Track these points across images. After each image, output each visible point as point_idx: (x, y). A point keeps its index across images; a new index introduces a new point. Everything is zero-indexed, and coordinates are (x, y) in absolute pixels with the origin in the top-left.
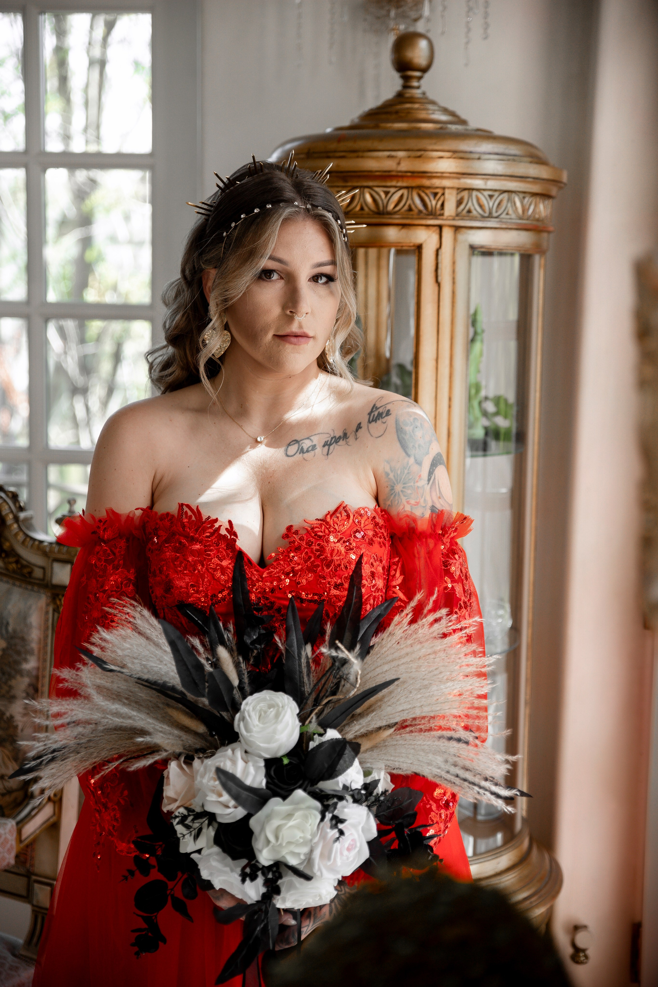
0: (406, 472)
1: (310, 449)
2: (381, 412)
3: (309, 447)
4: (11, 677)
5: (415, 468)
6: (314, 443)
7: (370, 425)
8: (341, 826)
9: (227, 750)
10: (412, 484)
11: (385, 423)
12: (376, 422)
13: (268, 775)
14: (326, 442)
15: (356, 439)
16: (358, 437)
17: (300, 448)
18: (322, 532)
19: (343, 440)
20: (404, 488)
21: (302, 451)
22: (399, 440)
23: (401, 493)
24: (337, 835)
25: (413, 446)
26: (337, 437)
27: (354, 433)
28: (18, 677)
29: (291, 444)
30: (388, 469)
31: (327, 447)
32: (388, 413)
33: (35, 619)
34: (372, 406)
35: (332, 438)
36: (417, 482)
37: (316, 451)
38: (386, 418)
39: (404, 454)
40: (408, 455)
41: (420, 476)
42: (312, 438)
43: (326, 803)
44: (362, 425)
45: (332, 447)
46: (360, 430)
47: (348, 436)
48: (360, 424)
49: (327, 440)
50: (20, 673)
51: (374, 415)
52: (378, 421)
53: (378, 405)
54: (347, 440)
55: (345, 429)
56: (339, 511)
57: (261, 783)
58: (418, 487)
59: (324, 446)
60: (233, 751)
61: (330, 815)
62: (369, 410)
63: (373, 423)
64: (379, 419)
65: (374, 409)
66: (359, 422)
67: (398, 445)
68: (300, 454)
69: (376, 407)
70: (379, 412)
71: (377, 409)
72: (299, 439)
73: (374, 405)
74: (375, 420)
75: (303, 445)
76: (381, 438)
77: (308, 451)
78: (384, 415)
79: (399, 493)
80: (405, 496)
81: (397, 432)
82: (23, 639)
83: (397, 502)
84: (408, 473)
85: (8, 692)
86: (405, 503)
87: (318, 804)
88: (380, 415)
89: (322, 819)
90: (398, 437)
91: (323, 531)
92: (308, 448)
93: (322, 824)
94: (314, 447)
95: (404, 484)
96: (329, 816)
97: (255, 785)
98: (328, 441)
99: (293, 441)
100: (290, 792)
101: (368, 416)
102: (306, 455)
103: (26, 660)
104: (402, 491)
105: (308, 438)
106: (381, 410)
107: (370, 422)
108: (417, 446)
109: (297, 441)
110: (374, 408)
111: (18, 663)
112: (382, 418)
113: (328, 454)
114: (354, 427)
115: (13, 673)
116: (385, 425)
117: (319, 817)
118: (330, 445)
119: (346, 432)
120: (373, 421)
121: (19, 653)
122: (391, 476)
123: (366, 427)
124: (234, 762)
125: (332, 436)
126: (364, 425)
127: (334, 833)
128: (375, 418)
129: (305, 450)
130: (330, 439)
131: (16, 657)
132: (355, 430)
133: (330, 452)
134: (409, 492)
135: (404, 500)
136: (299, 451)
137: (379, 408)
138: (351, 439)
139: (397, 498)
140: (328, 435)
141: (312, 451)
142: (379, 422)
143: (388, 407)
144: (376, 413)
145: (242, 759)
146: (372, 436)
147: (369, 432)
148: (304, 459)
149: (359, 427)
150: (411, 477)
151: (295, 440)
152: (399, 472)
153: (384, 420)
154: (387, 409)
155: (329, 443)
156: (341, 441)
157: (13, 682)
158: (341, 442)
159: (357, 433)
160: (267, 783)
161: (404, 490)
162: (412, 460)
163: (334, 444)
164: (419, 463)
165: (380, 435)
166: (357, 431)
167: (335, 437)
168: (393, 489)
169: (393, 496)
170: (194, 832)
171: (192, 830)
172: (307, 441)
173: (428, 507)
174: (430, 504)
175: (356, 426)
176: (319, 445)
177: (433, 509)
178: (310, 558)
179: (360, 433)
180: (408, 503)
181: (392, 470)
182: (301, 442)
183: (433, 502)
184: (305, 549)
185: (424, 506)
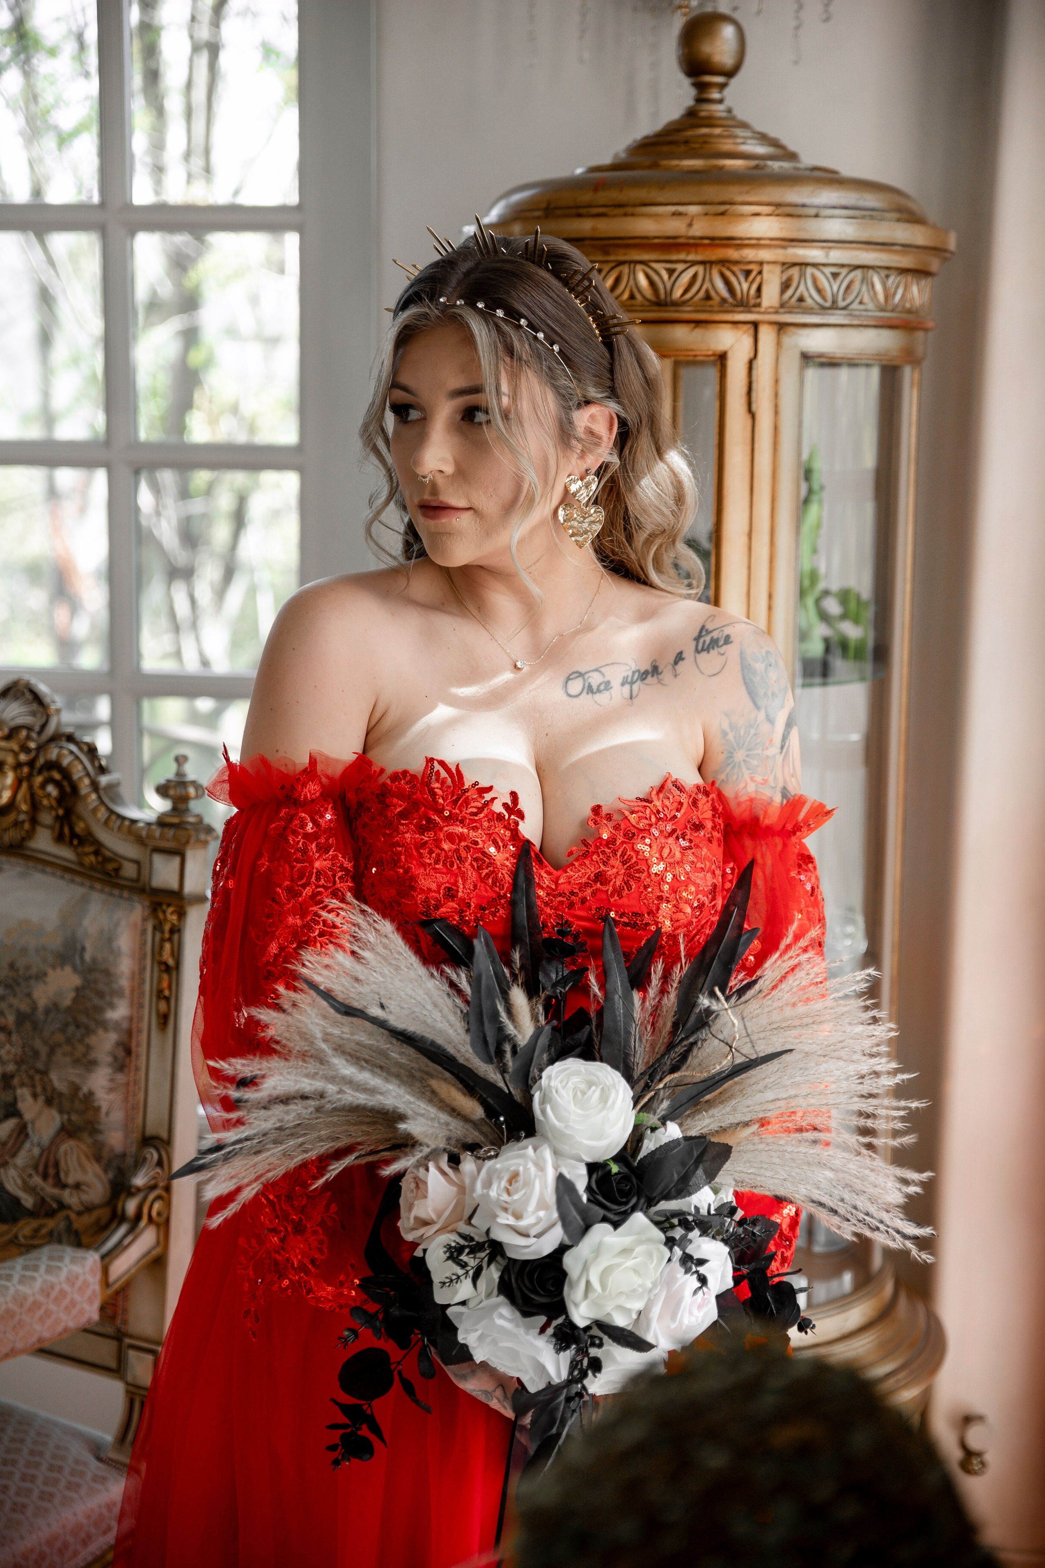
0: (752, 732)
1: (602, 687)
2: (715, 637)
3: (601, 684)
4: (89, 1031)
5: (765, 727)
6: (606, 680)
7: (697, 655)
8: (700, 1270)
10: (759, 751)
11: (723, 654)
12: (708, 652)
13: (591, 1186)
14: (625, 677)
15: (676, 676)
16: (678, 672)
17: (587, 685)
19: (653, 676)
20: (747, 756)
21: (590, 690)
22: (745, 683)
23: (742, 763)
24: (697, 1284)
25: (765, 693)
26: (642, 671)
27: (670, 667)
28: (100, 1032)
29: (572, 677)
30: (726, 726)
31: (627, 687)
32: (727, 640)
33: (125, 942)
34: (699, 628)
35: (634, 673)
36: (767, 748)
37: (612, 691)
38: (725, 647)
39: (751, 705)
40: (758, 708)
41: (771, 741)
42: (602, 670)
43: (669, 1235)
44: (684, 656)
45: (636, 686)
46: (681, 663)
47: (660, 670)
48: (681, 653)
49: (626, 675)
50: (104, 1025)
51: (704, 642)
52: (711, 651)
54: (660, 677)
55: (655, 661)
56: (667, 786)
57: (582, 1198)
58: (767, 757)
59: (623, 684)
61: (681, 1253)
62: (696, 634)
63: (704, 654)
64: (713, 648)
65: (704, 633)
66: (679, 651)
67: (744, 691)
68: (587, 693)
69: (707, 630)
70: (712, 637)
71: (708, 632)
72: (583, 671)
73: (703, 627)
74: (707, 649)
75: (590, 680)
76: (717, 678)
77: (599, 691)
78: (721, 642)
79: (739, 763)
80: (748, 769)
81: (742, 669)
82: (107, 973)
83: (735, 777)
84: (755, 734)
85: (85, 1055)
87: (659, 1235)
88: (714, 643)
89: (671, 1257)
90: (744, 679)
92: (599, 686)
93: (671, 1265)
94: (607, 685)
95: (749, 750)
96: (678, 1253)
98: (629, 676)
99: (575, 673)
100: (625, 1217)
101: (694, 643)
102: (597, 697)
103: (112, 1006)
104: (744, 761)
105: (596, 670)
106: (715, 635)
107: (697, 651)
108: (770, 694)
109: (581, 675)
110: (703, 631)
111: (99, 1010)
112: (718, 647)
113: (632, 697)
114: (672, 658)
115: (92, 1025)
116: (723, 658)
117: (665, 1254)
118: (632, 683)
119: (657, 664)
120: (703, 650)
121: (101, 994)
122: (731, 736)
123: (692, 659)
124: (540, 1167)
125: (634, 668)
126: (689, 654)
128: (706, 646)
129: (595, 688)
130: (630, 673)
131: (97, 1001)
132: (672, 662)
133: (635, 695)
134: (755, 763)
135: (746, 774)
136: (586, 690)
137: (711, 632)
138: (667, 675)
139: (736, 770)
140: (628, 668)
141: (605, 692)
142: (714, 652)
143: (727, 631)
144: (708, 639)
145: (553, 1161)
146: (701, 672)
147: (698, 667)
148: (595, 701)
149: (679, 657)
150: (759, 741)
151: (577, 672)
152: (742, 732)
153: (722, 650)
154: (725, 633)
155: (629, 680)
156: (649, 676)
157: (92, 1040)
158: (649, 679)
159: (677, 667)
161: (747, 759)
162: (762, 715)
163: (639, 682)
164: (771, 721)
165: (715, 672)
166: (676, 663)
167: (639, 671)
168: (731, 757)
169: (730, 767)
170: (471, 1273)
171: (468, 1268)
172: (595, 675)
173: (779, 789)
174: (781, 785)
175: (675, 655)
176: (616, 683)
177: (784, 792)
178: (630, 858)
179: (681, 666)
180: (752, 779)
181: (732, 727)
182: (587, 676)
183: (785, 781)
184: (623, 843)
185: (773, 785)
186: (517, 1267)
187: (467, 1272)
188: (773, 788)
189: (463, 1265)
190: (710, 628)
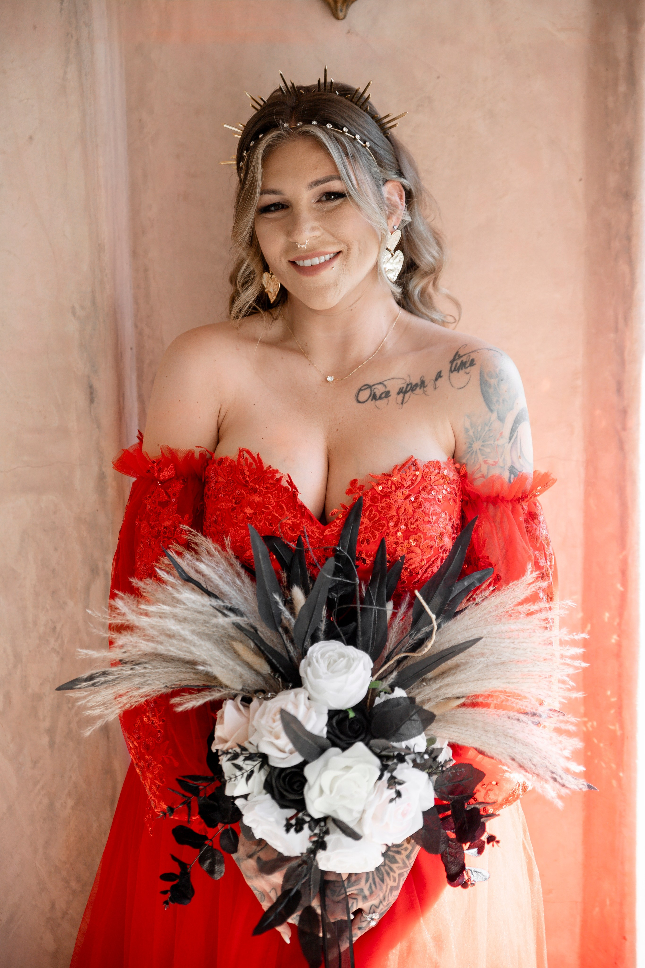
0: (487, 428)
1: (383, 396)
2: (464, 361)
3: (382, 393)
5: (497, 425)
6: (387, 390)
7: (452, 375)
8: (398, 787)
9: (290, 693)
10: (492, 442)
11: (468, 373)
12: (458, 372)
13: (329, 724)
14: (400, 389)
15: (435, 389)
16: (437, 386)
17: (373, 394)
18: (388, 488)
19: (420, 388)
20: (482, 446)
21: (374, 397)
22: (483, 394)
23: (478, 451)
24: (394, 796)
25: (498, 400)
26: (413, 384)
27: (432, 382)
29: (363, 388)
30: (468, 425)
31: (401, 395)
32: (472, 363)
34: (454, 353)
35: (408, 385)
36: (498, 440)
37: (390, 398)
38: (470, 368)
39: (486, 409)
40: (491, 411)
41: (501, 434)
42: (385, 383)
43: (384, 763)
44: (442, 374)
45: (407, 395)
46: (440, 379)
47: (426, 384)
48: (440, 372)
49: (402, 386)
51: (457, 364)
52: (460, 371)
53: (461, 353)
54: (425, 389)
55: (423, 376)
56: (407, 466)
57: (322, 731)
58: (498, 446)
59: (398, 393)
60: (296, 695)
61: (389, 775)
62: (451, 358)
63: (455, 373)
64: (462, 369)
65: (457, 358)
66: (439, 370)
67: (481, 399)
68: (372, 400)
69: (459, 355)
70: (462, 361)
71: (460, 357)
72: (371, 384)
73: (457, 353)
74: (457, 369)
75: (376, 390)
76: (462, 390)
77: (380, 398)
78: (468, 365)
79: (476, 451)
80: (482, 455)
81: (481, 384)
83: (473, 461)
84: (489, 430)
86: (482, 463)
87: (377, 762)
88: (463, 365)
89: (380, 778)
90: (482, 390)
91: (389, 486)
92: (381, 395)
93: (380, 782)
94: (387, 394)
95: (484, 442)
96: (387, 775)
97: (316, 732)
98: (403, 388)
99: (365, 385)
100: (350, 745)
101: (450, 365)
102: (378, 403)
104: (480, 449)
105: (381, 383)
106: (464, 359)
107: (451, 371)
108: (501, 400)
109: (370, 387)
110: (457, 355)
112: (465, 367)
113: (402, 403)
114: (434, 376)
116: (468, 376)
117: (378, 773)
118: (406, 392)
119: (424, 379)
120: (455, 370)
122: (471, 433)
123: (447, 377)
124: (296, 706)
125: (408, 382)
126: (445, 374)
127: (392, 793)
128: (457, 367)
129: (378, 396)
130: (405, 386)
132: (434, 378)
133: (405, 400)
134: (488, 450)
135: (481, 458)
136: (371, 398)
137: (462, 356)
138: (429, 388)
139: (473, 456)
140: (404, 381)
141: (385, 399)
142: (462, 372)
143: (473, 356)
144: (459, 362)
145: (305, 704)
146: (452, 386)
147: (450, 382)
148: (376, 406)
149: (439, 375)
150: (491, 435)
151: (367, 385)
152: (479, 430)
153: (467, 370)
154: (471, 358)
155: (404, 390)
156: (418, 388)
158: (417, 391)
159: (437, 382)
160: (328, 732)
161: (482, 448)
162: (494, 416)
163: (410, 392)
164: (502, 419)
165: (462, 386)
166: (436, 379)
167: (411, 384)
168: (470, 447)
169: (470, 453)
170: (245, 775)
171: (243, 771)
172: (380, 387)
173: (507, 468)
174: (509, 464)
175: (436, 374)
176: (394, 393)
177: (512, 470)
178: (375, 516)
179: (440, 382)
180: (485, 462)
181: (472, 425)
182: (373, 387)
183: (513, 462)
184: (370, 506)
185: (503, 465)
186: (276, 772)
187: (243, 774)
188: (502, 467)
189: (240, 768)
190: (462, 354)
